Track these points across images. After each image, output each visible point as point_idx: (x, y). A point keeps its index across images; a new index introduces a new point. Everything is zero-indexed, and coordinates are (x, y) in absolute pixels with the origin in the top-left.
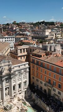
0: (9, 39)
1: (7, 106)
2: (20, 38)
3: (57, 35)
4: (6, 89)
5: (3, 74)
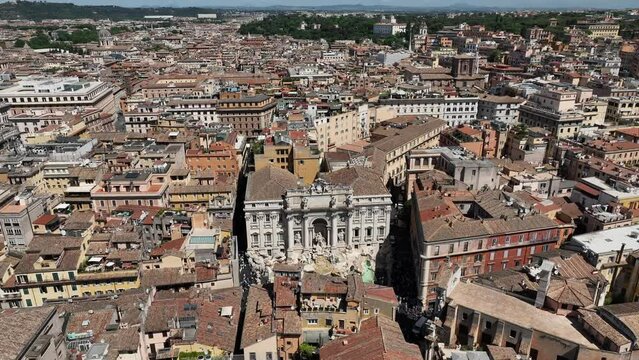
0: (458, 106)
1: (332, 257)
2: (495, 104)
3: (620, 109)
4: (339, 231)
5: (334, 207)
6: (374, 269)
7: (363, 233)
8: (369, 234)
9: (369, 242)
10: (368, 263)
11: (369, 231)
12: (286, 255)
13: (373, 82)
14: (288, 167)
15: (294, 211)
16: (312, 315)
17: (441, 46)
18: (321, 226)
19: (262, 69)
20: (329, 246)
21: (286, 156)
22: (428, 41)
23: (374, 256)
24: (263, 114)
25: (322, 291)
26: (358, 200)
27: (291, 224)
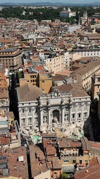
1: (63, 128)
4: (65, 115)
5: (63, 104)
6: (83, 133)
7: (77, 116)
8: (79, 116)
9: (79, 121)
10: (80, 131)
11: (79, 115)
12: (39, 129)
13: (65, 41)
14: (36, 84)
15: (44, 106)
16: (66, 158)
17: (95, 22)
18: (56, 114)
19: (8, 35)
20: (60, 123)
21: (35, 79)
22: (89, 20)
23: (82, 127)
24: (15, 58)
25: (69, 146)
26: (74, 99)
27: (42, 113)
